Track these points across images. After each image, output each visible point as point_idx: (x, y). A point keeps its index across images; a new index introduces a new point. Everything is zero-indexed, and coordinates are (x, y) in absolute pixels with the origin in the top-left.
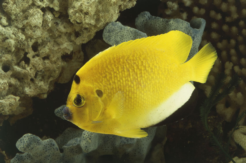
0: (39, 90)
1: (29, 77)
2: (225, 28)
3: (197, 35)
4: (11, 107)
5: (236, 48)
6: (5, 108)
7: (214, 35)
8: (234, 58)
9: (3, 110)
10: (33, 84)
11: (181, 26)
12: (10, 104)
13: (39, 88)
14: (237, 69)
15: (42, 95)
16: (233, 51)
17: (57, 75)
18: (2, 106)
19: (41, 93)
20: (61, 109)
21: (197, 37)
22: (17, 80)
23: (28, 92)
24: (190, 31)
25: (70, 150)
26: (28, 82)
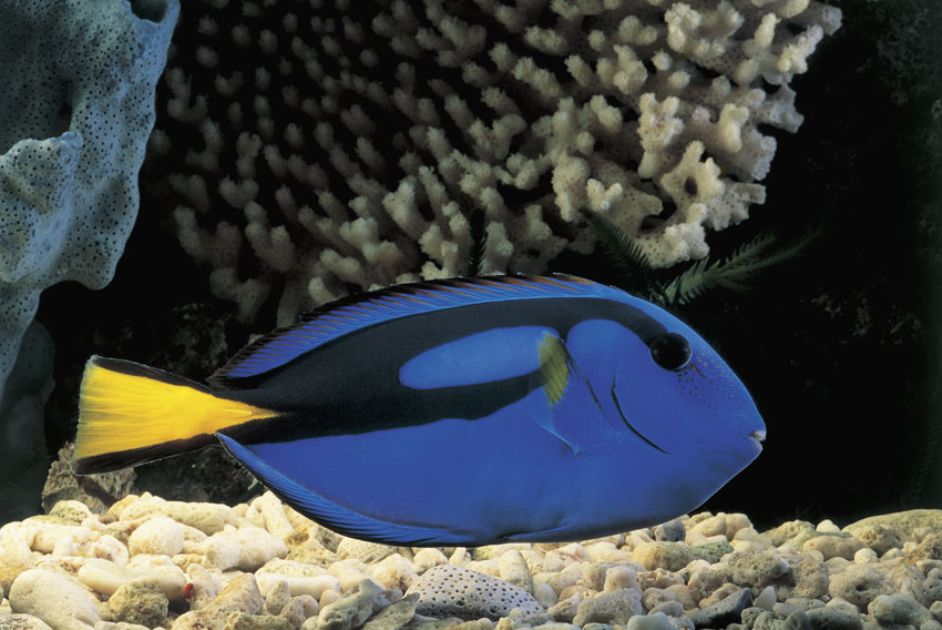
2: (240, 33)
3: (153, 42)
5: (273, 94)
7: (206, 55)
8: (266, 124)
11: (103, 11)
14: (272, 154)
16: (261, 103)
21: (153, 49)
24: (130, 26)
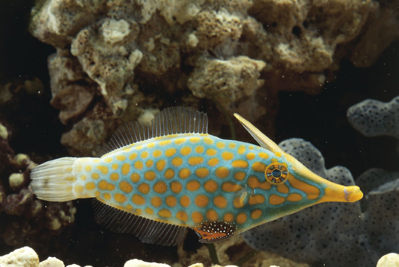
0: (309, 59)
1: (293, 18)
4: (244, 82)
6: (230, 79)
9: (224, 84)
10: (298, 40)
12: (243, 71)
13: (311, 53)
15: (314, 77)
17: (356, 31)
18: (224, 73)
19: (314, 69)
20: (364, 107)
22: (261, 26)
23: (285, 55)
25: (387, 201)
26: (287, 33)
